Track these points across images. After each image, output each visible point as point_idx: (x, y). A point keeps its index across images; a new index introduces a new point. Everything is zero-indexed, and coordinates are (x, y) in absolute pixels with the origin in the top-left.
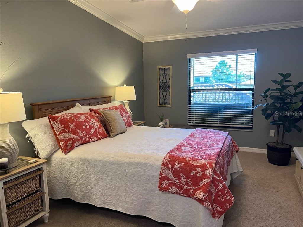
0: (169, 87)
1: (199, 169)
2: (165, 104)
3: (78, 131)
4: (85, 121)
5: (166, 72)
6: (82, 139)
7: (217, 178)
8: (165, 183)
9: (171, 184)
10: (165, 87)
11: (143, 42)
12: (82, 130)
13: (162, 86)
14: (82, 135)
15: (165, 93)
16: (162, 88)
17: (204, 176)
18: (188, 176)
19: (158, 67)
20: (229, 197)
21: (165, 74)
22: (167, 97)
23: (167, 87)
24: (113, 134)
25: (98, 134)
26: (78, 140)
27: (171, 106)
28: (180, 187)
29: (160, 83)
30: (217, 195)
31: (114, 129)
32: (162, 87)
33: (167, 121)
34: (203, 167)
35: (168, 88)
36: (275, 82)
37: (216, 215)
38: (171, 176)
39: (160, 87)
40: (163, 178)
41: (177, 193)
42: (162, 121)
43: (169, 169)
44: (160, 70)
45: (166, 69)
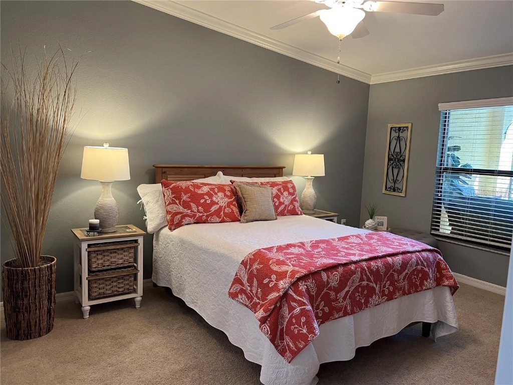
0: (404, 161)
1: (274, 277)
2: (394, 191)
3: (192, 204)
4: (208, 194)
5: (401, 135)
7: (295, 296)
8: (238, 287)
9: (242, 291)
10: (397, 160)
11: (371, 84)
12: (198, 205)
13: (392, 158)
14: (196, 211)
15: (396, 171)
16: (392, 162)
18: (261, 285)
19: (390, 126)
20: (305, 331)
21: (399, 137)
22: (400, 178)
23: (401, 161)
24: (246, 218)
25: (222, 213)
27: (404, 195)
28: (250, 298)
29: (390, 153)
30: (290, 323)
32: (392, 160)
33: (385, 219)
35: (401, 163)
38: (245, 281)
39: (390, 159)
40: (238, 281)
41: (247, 306)
42: (371, 218)
43: (246, 269)
44: (392, 131)
45: (402, 128)
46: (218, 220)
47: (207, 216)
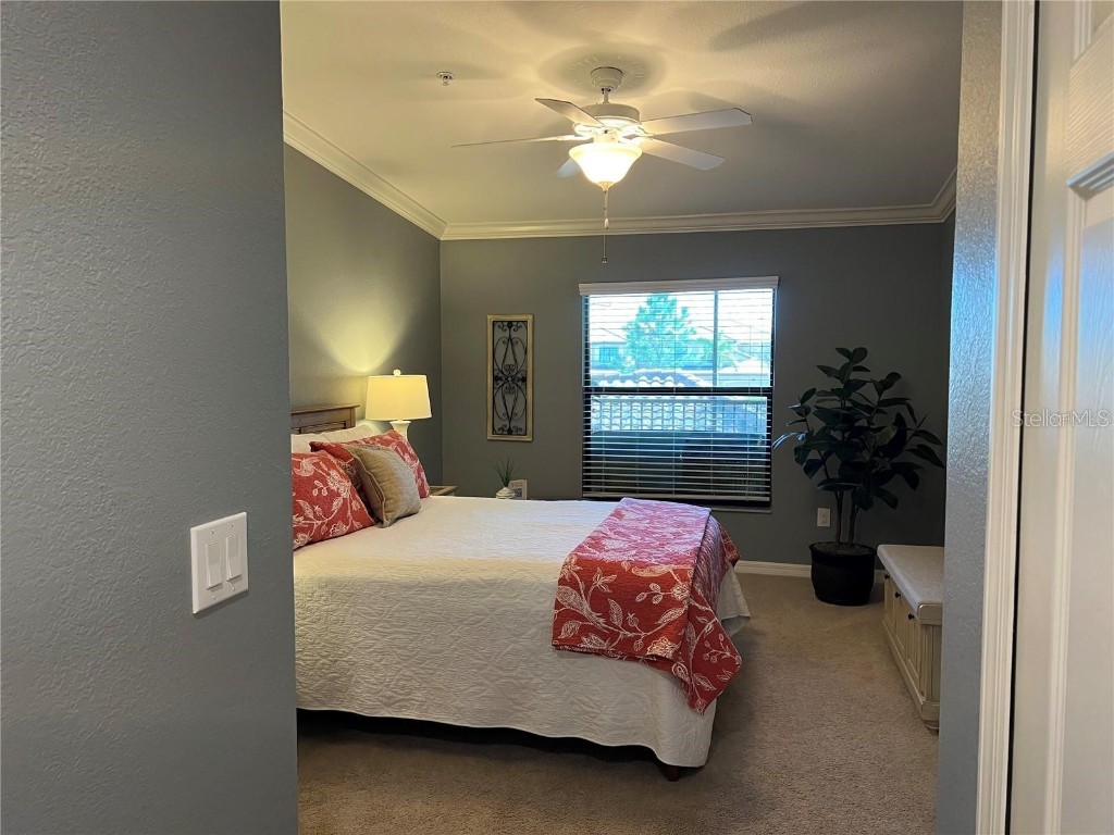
0: (524, 380)
1: (655, 587)
2: (510, 432)
3: (301, 501)
4: (316, 476)
5: (514, 335)
6: (311, 525)
7: (700, 607)
8: (570, 628)
9: (586, 630)
10: (510, 379)
11: (442, 239)
12: (312, 502)
13: (500, 375)
14: (311, 516)
15: (510, 399)
16: (501, 383)
17: (668, 602)
18: (628, 605)
19: (491, 318)
20: (728, 654)
21: (510, 339)
22: (519, 409)
23: (519, 380)
24: (390, 515)
25: (349, 514)
26: (303, 530)
27: (530, 439)
28: (609, 636)
29: (495, 367)
30: (700, 649)
31: (391, 501)
32: (500, 379)
33: (523, 484)
34: (666, 582)
35: (520, 383)
36: (827, 370)
37: (700, 702)
38: (586, 609)
39: (496, 379)
40: (564, 615)
41: (599, 653)
42: (506, 485)
43: (579, 591)
44: (496, 326)
45: (515, 324)
46: (345, 529)
47: (329, 525)
